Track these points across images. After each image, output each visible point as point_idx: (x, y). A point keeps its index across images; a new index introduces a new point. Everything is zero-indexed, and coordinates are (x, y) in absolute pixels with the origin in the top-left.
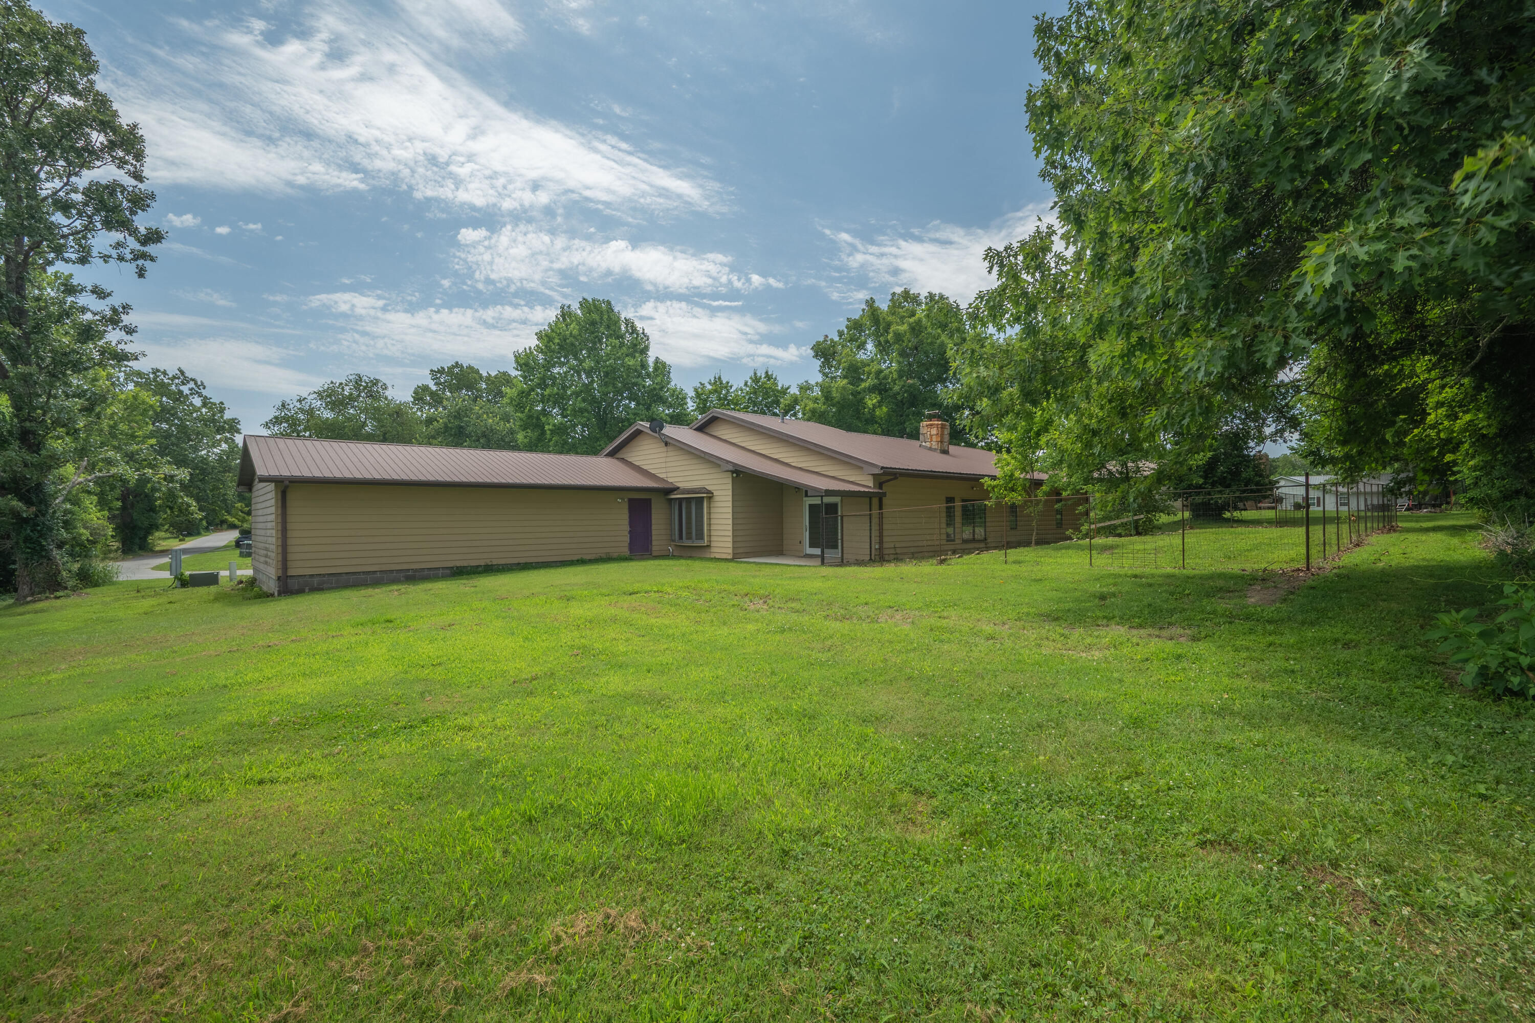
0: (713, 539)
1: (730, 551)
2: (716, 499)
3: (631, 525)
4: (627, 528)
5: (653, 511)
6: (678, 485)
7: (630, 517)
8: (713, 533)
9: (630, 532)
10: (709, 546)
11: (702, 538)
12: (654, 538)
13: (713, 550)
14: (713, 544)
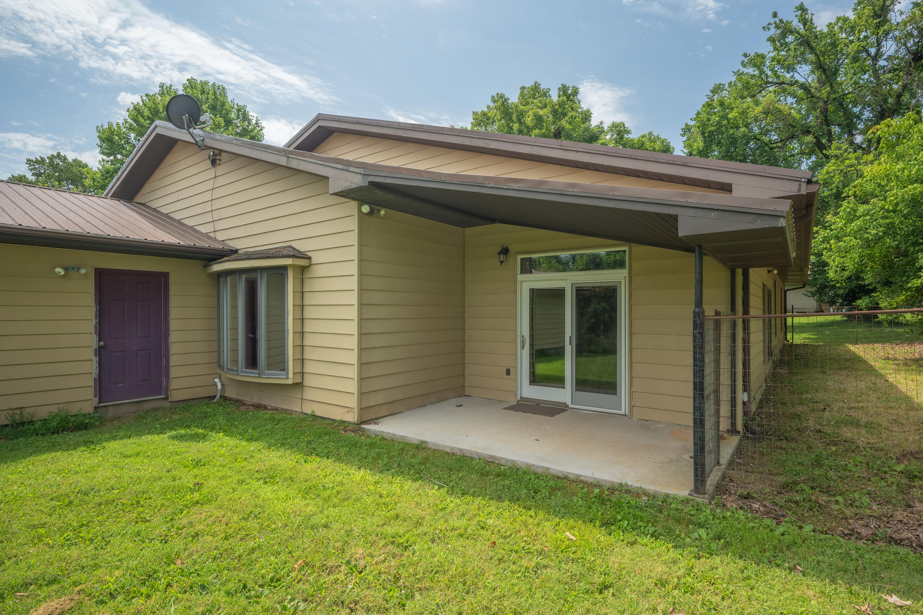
0: (309, 368)
1: (353, 402)
2: (317, 271)
3: (101, 334)
4: (92, 341)
5: (174, 301)
6: (235, 245)
7: (101, 315)
8: (309, 354)
9: (100, 351)
10: (299, 386)
11: (284, 369)
12: (173, 361)
13: (309, 394)
14: (309, 381)
